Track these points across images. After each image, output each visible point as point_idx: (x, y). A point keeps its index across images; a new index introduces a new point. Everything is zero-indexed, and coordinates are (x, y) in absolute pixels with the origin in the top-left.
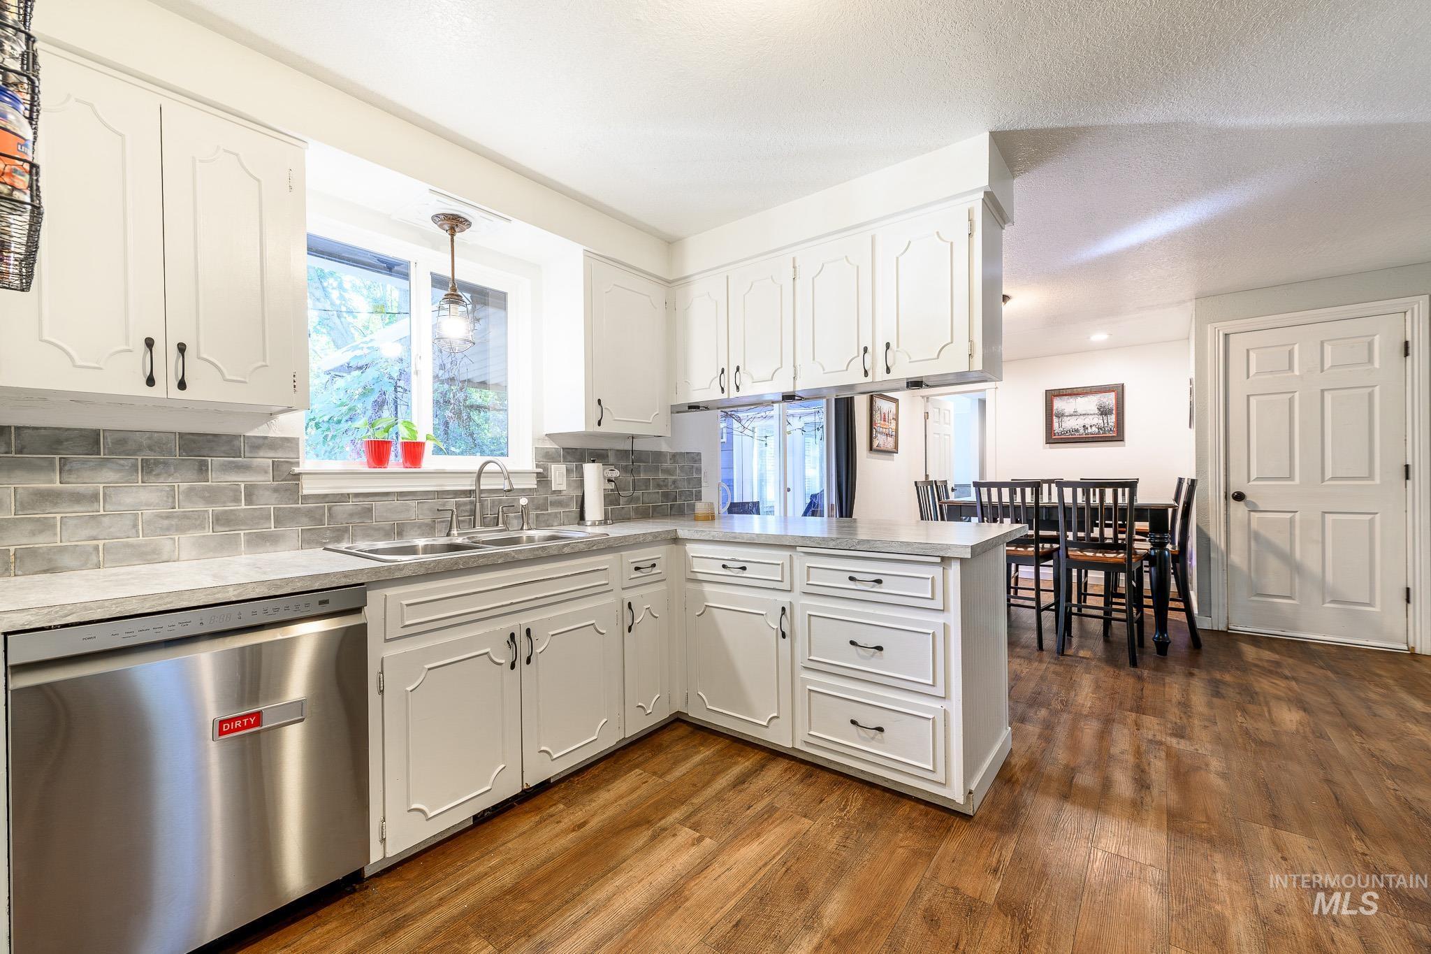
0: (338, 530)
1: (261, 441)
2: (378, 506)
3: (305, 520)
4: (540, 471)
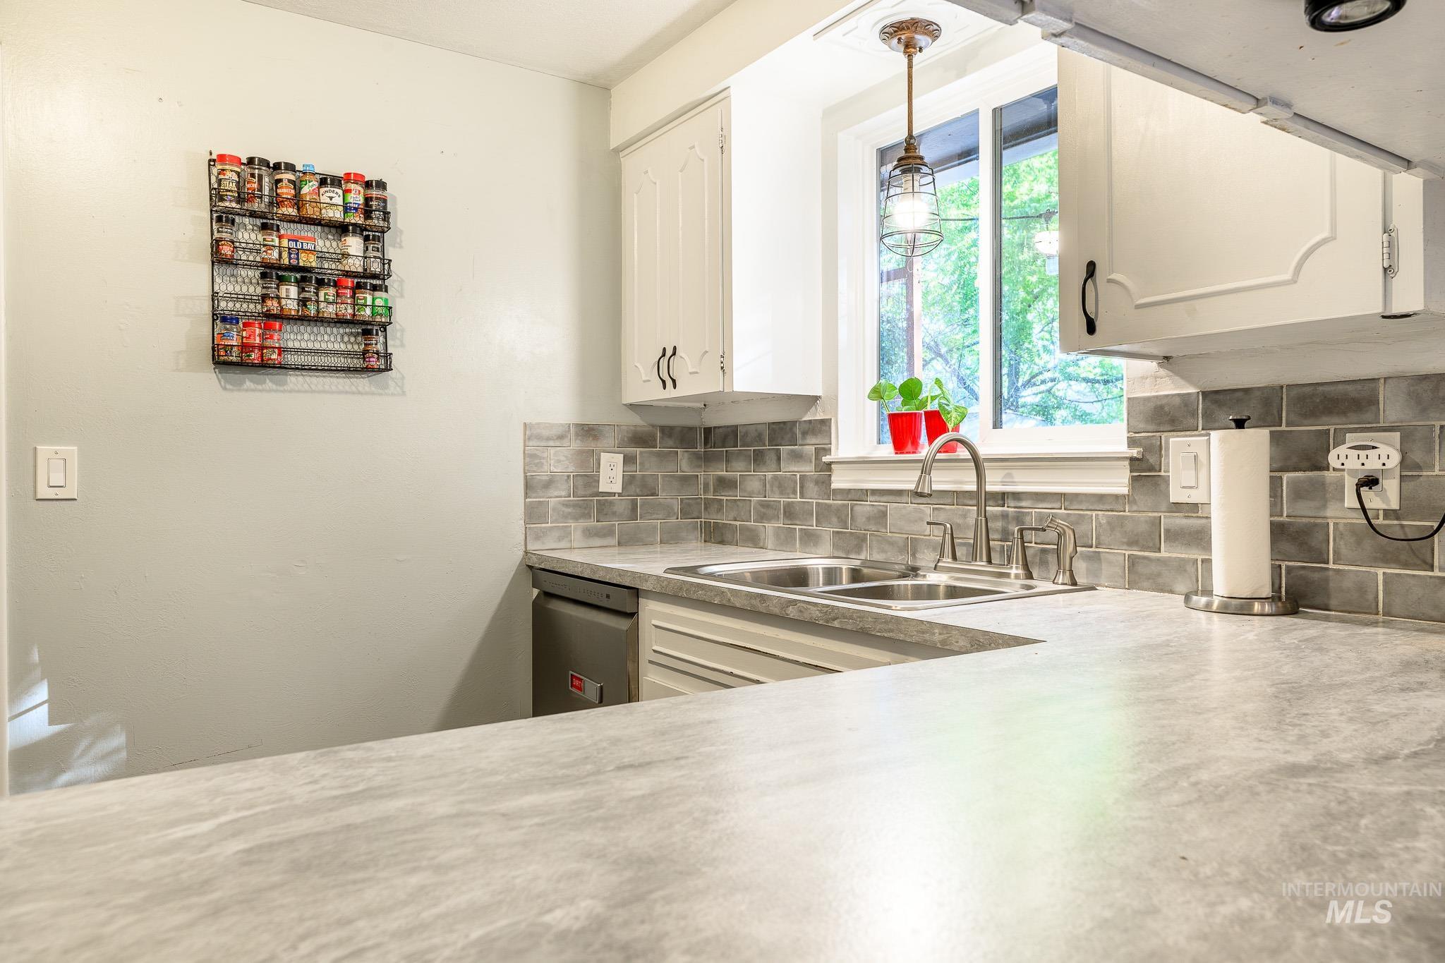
1: (807, 427)
2: (891, 508)
3: (834, 520)
4: (1135, 452)
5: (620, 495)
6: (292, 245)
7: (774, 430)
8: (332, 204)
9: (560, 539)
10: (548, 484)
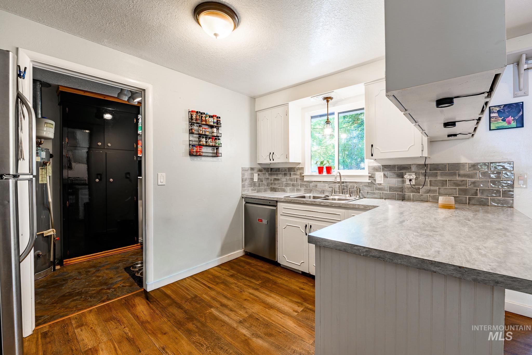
0: (310, 190)
1: (298, 169)
2: (319, 184)
3: (305, 187)
4: (370, 175)
5: (257, 182)
6: (205, 130)
7: (289, 169)
8: (211, 121)
9: (247, 191)
10: (246, 180)
